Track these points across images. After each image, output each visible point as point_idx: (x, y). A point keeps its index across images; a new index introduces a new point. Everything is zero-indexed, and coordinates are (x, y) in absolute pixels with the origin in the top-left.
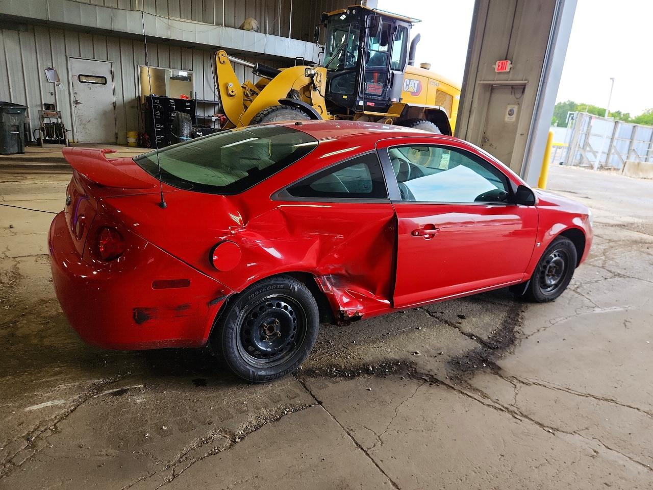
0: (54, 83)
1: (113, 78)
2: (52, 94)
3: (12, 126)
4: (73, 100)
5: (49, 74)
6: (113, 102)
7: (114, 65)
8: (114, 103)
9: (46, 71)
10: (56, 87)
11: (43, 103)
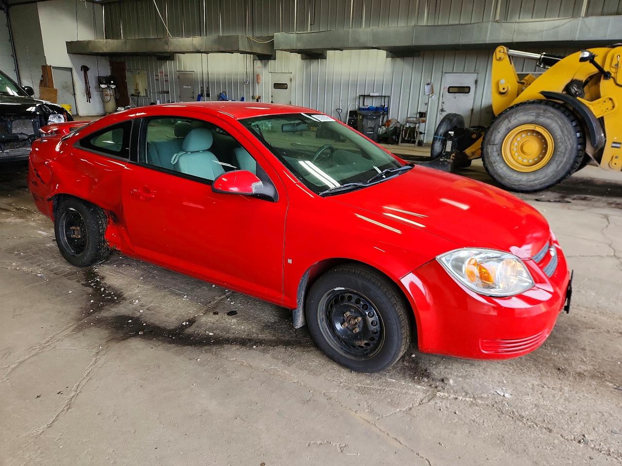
0: (429, 95)
1: (476, 87)
2: (426, 104)
3: (369, 128)
4: (440, 108)
5: (427, 88)
6: (471, 108)
7: (480, 75)
8: (472, 110)
9: (426, 86)
10: (430, 99)
11: (419, 111)
